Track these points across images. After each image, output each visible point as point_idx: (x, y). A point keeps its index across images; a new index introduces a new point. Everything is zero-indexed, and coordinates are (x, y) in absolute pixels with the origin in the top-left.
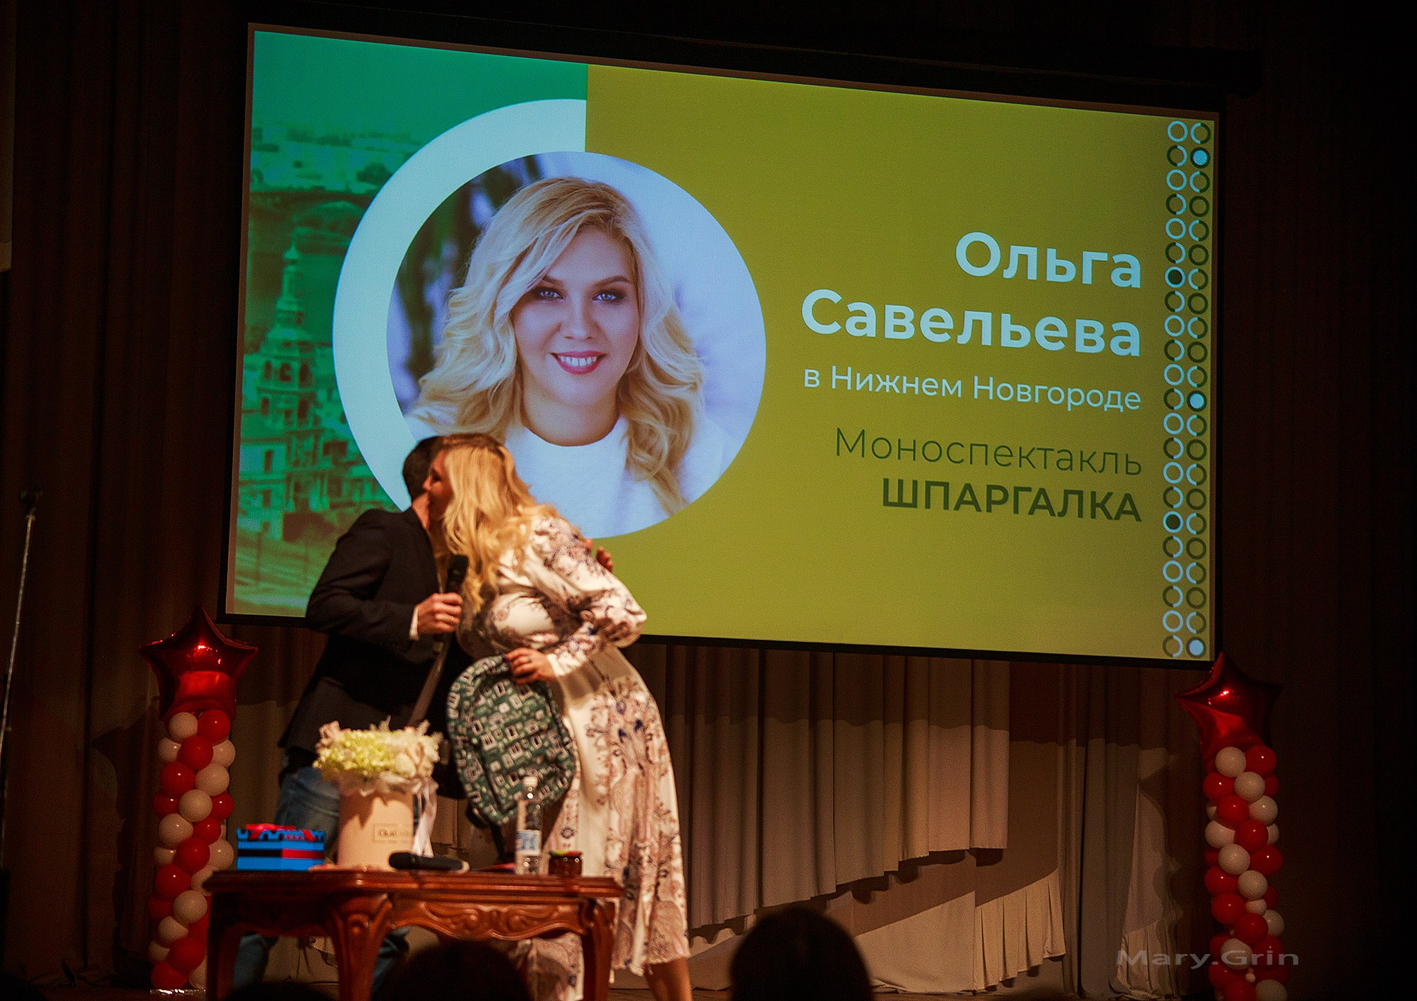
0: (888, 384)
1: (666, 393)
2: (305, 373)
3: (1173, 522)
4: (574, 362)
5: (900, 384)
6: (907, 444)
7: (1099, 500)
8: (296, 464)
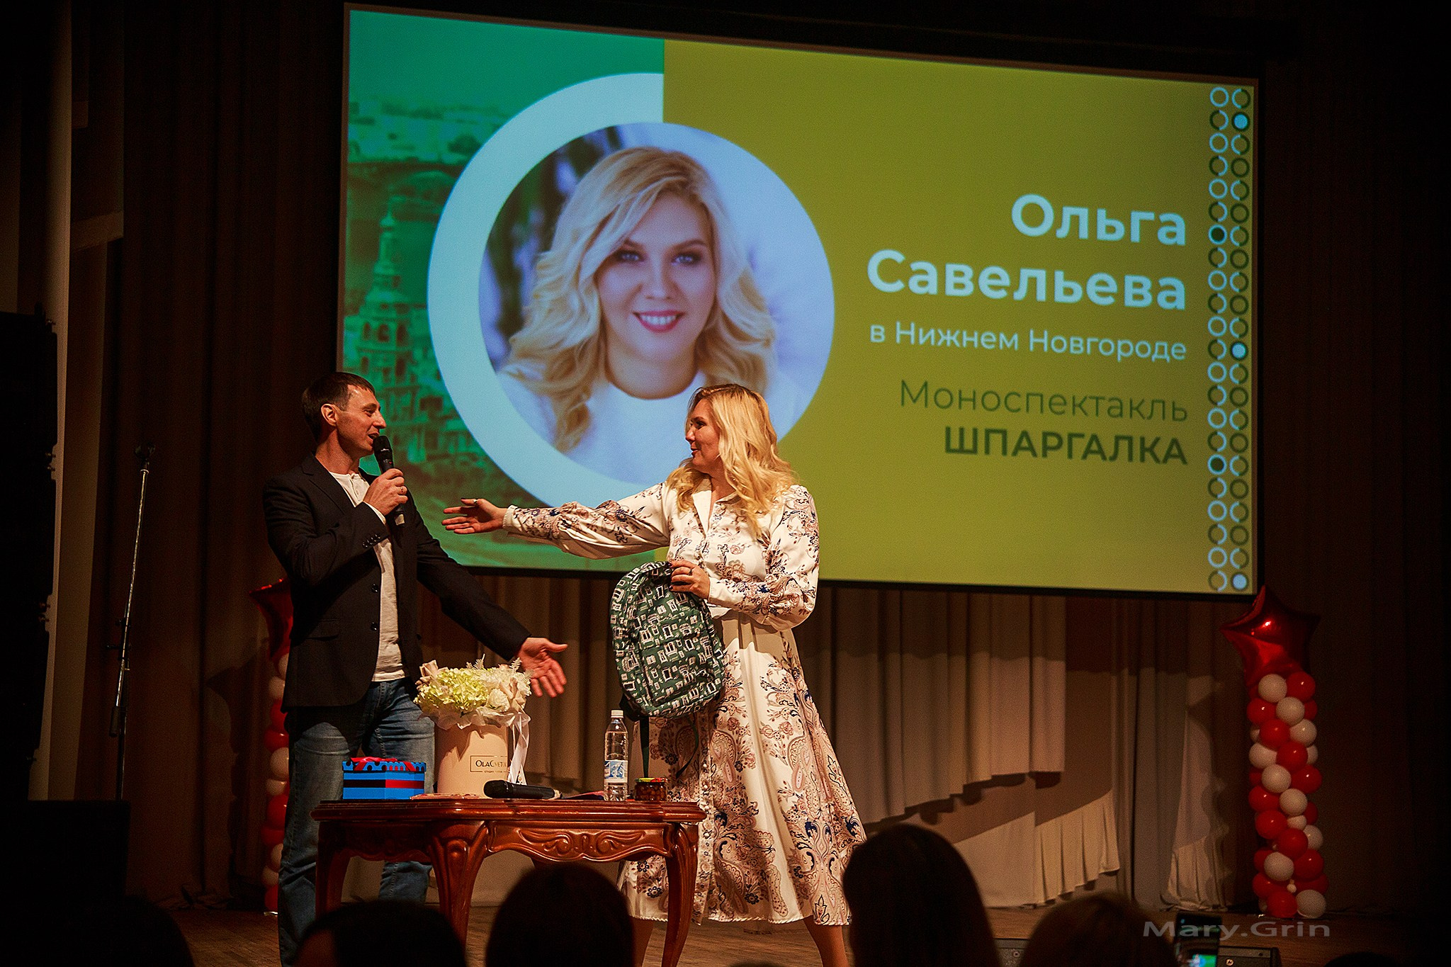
0: (949, 338)
1: (741, 348)
2: (402, 333)
3: (1218, 465)
4: (655, 321)
5: (960, 338)
6: (968, 394)
7: (1148, 444)
8: (395, 418)
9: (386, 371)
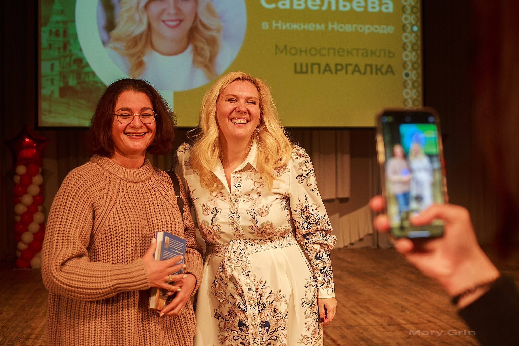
0: (295, 26)
1: (208, 34)
2: (65, 33)
3: (407, 75)
4: (171, 23)
5: (300, 26)
6: (303, 49)
7: (379, 67)
8: (63, 68)
9: (59, 49)
